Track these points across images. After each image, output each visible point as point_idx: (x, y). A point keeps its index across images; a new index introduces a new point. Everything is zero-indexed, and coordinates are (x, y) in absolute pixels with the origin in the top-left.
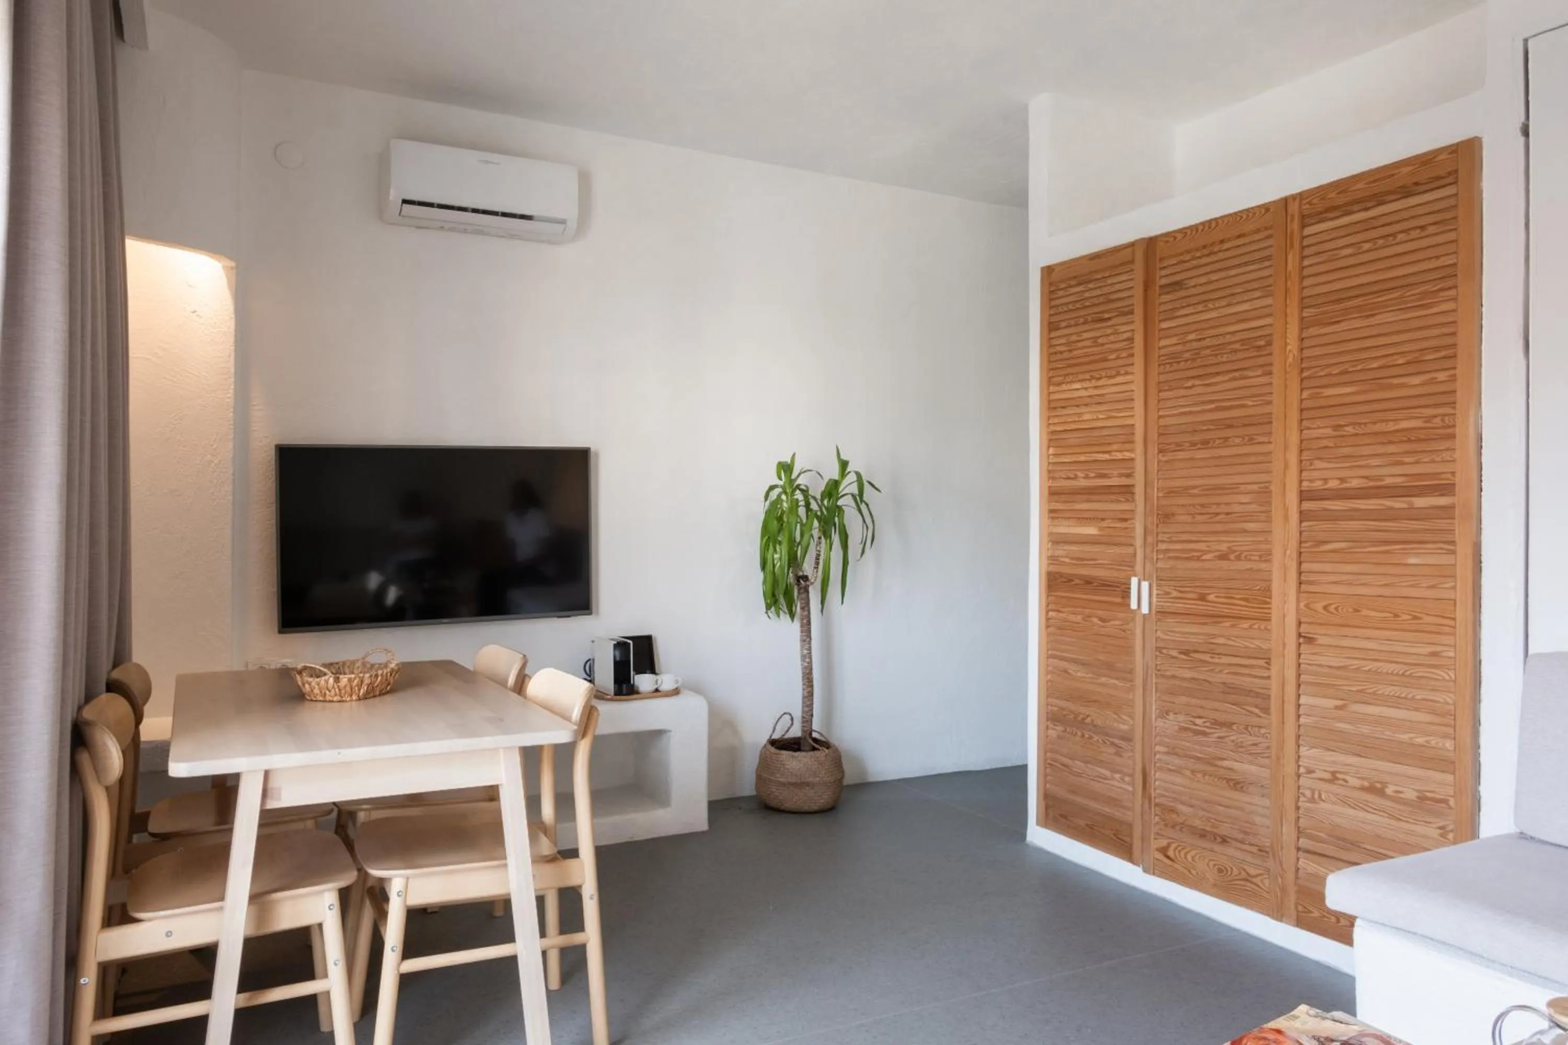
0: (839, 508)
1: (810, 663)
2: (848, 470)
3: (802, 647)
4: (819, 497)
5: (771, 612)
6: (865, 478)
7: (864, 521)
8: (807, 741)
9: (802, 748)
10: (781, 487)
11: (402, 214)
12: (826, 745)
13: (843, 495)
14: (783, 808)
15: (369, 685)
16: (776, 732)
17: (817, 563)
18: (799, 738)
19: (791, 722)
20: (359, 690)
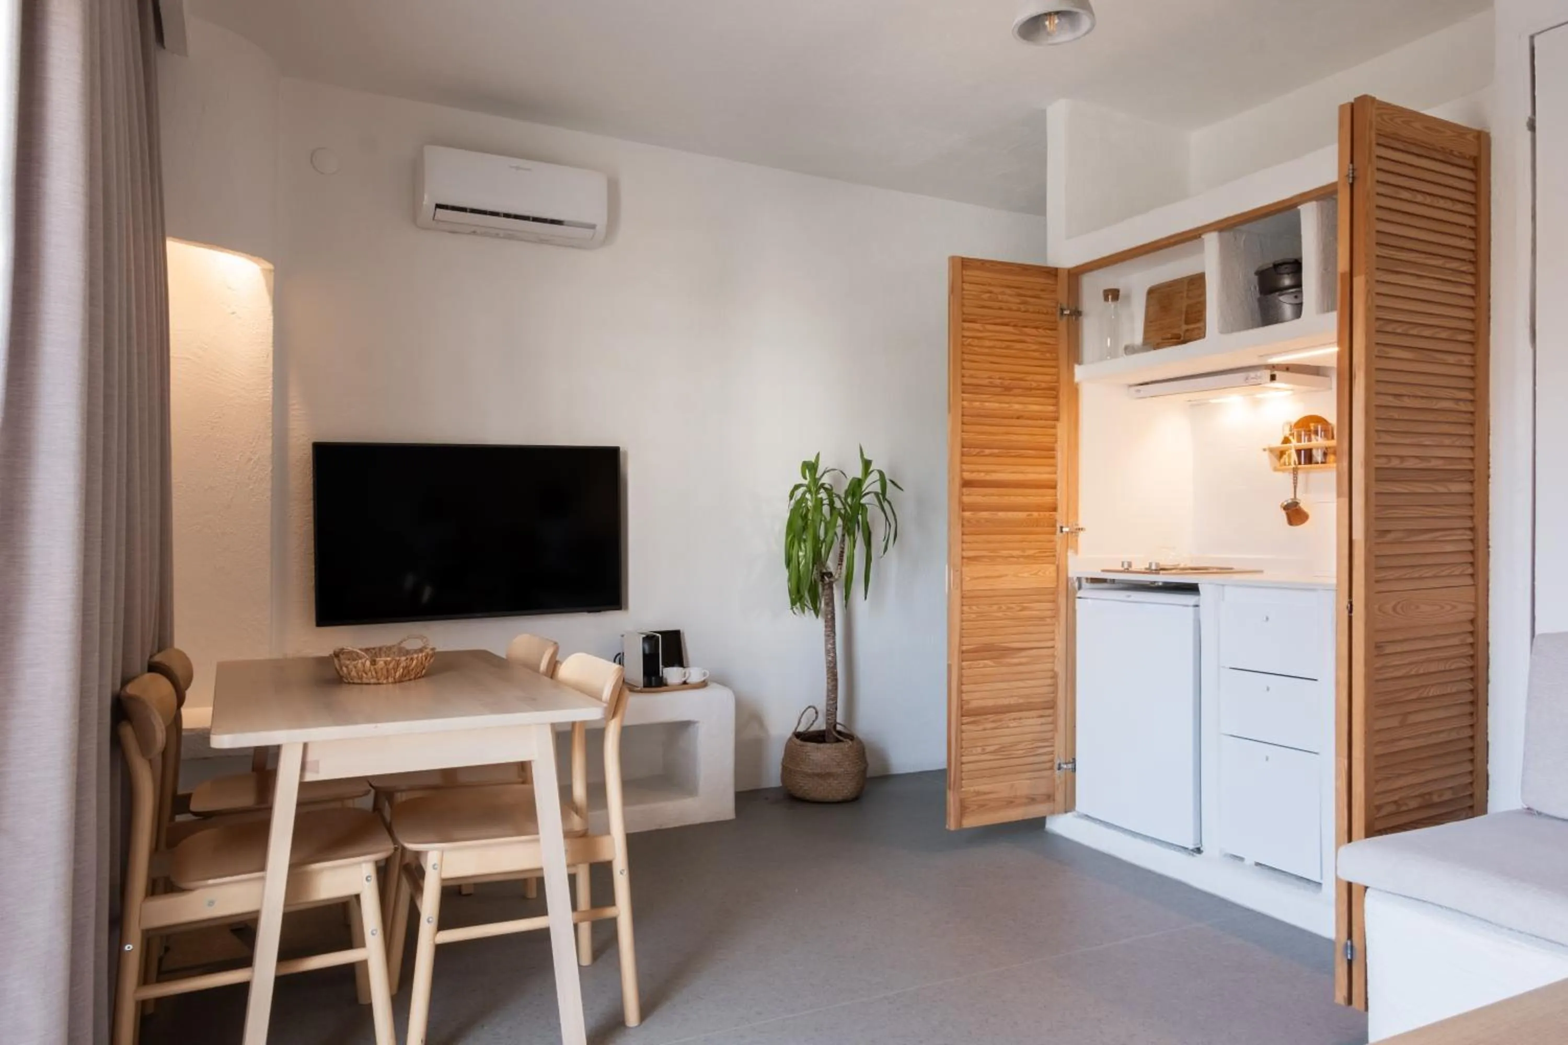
0: (863, 506)
1: (835, 657)
2: (871, 469)
3: (826, 641)
4: (843, 496)
5: (797, 608)
6: (887, 477)
7: (887, 518)
8: (832, 733)
9: (827, 740)
10: (807, 486)
11: (436, 218)
12: (851, 737)
13: (868, 493)
14: (808, 798)
15: (404, 668)
16: (801, 725)
17: (841, 560)
18: (824, 731)
19: (815, 715)
20: (395, 673)
